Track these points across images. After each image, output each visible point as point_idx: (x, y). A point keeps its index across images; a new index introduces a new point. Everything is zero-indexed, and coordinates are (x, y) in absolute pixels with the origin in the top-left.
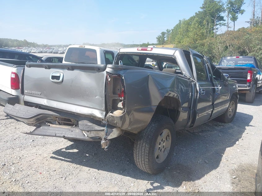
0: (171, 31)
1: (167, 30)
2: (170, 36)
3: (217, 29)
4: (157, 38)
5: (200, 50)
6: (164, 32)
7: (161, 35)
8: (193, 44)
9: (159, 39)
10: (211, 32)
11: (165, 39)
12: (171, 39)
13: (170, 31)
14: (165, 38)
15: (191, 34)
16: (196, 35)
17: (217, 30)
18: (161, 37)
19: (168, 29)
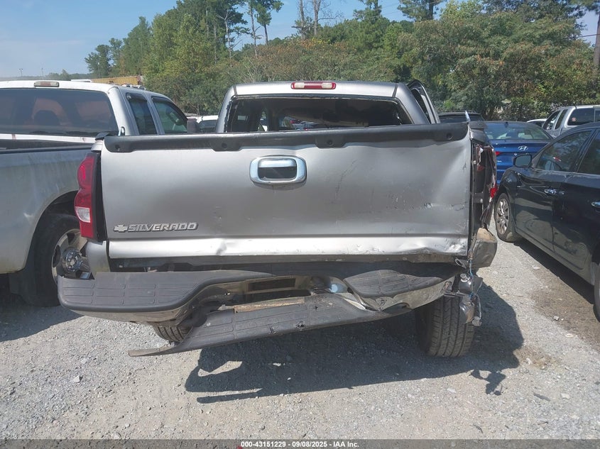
0: (123, 44)
1: (112, 41)
2: (122, 55)
3: (232, 40)
4: (88, 61)
5: (209, 88)
6: (105, 44)
7: (97, 53)
8: (189, 74)
9: (92, 61)
10: (222, 48)
11: (111, 62)
12: (125, 63)
13: (121, 42)
14: (108, 60)
15: (180, 51)
16: (192, 54)
17: (233, 43)
18: (97, 57)
19: (113, 39)
